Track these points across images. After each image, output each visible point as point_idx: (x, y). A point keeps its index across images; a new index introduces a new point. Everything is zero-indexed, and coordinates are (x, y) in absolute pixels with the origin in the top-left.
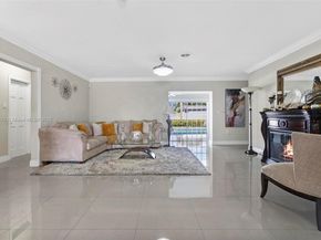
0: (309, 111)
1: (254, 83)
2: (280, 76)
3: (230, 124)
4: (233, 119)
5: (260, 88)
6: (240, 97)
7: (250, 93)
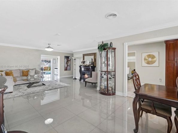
0: (91, 67)
1: (75, 56)
2: (84, 55)
3: (66, 69)
4: (67, 67)
5: (78, 58)
6: (69, 59)
7: (75, 59)
